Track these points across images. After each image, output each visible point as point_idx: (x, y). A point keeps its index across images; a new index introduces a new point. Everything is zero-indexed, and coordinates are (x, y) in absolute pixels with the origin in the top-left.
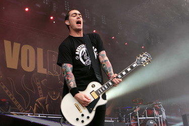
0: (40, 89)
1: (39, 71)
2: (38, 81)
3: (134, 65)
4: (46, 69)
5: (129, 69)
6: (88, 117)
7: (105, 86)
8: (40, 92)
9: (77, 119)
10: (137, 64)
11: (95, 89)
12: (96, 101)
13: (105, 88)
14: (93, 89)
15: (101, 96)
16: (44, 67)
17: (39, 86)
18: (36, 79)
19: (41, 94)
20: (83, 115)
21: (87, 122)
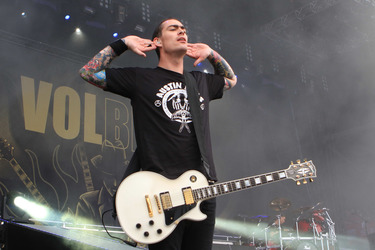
0: (87, 175)
1: (87, 139)
2: (84, 159)
3: (282, 175)
4: (100, 136)
5: (269, 178)
6: (159, 231)
7: (215, 189)
8: (88, 180)
9: (139, 226)
10: (289, 174)
11: (195, 186)
12: (186, 208)
13: (213, 192)
14: (190, 184)
15: (199, 203)
16: (98, 132)
17: (86, 167)
18: (82, 154)
19: (90, 185)
20: (151, 223)
21: (154, 239)
